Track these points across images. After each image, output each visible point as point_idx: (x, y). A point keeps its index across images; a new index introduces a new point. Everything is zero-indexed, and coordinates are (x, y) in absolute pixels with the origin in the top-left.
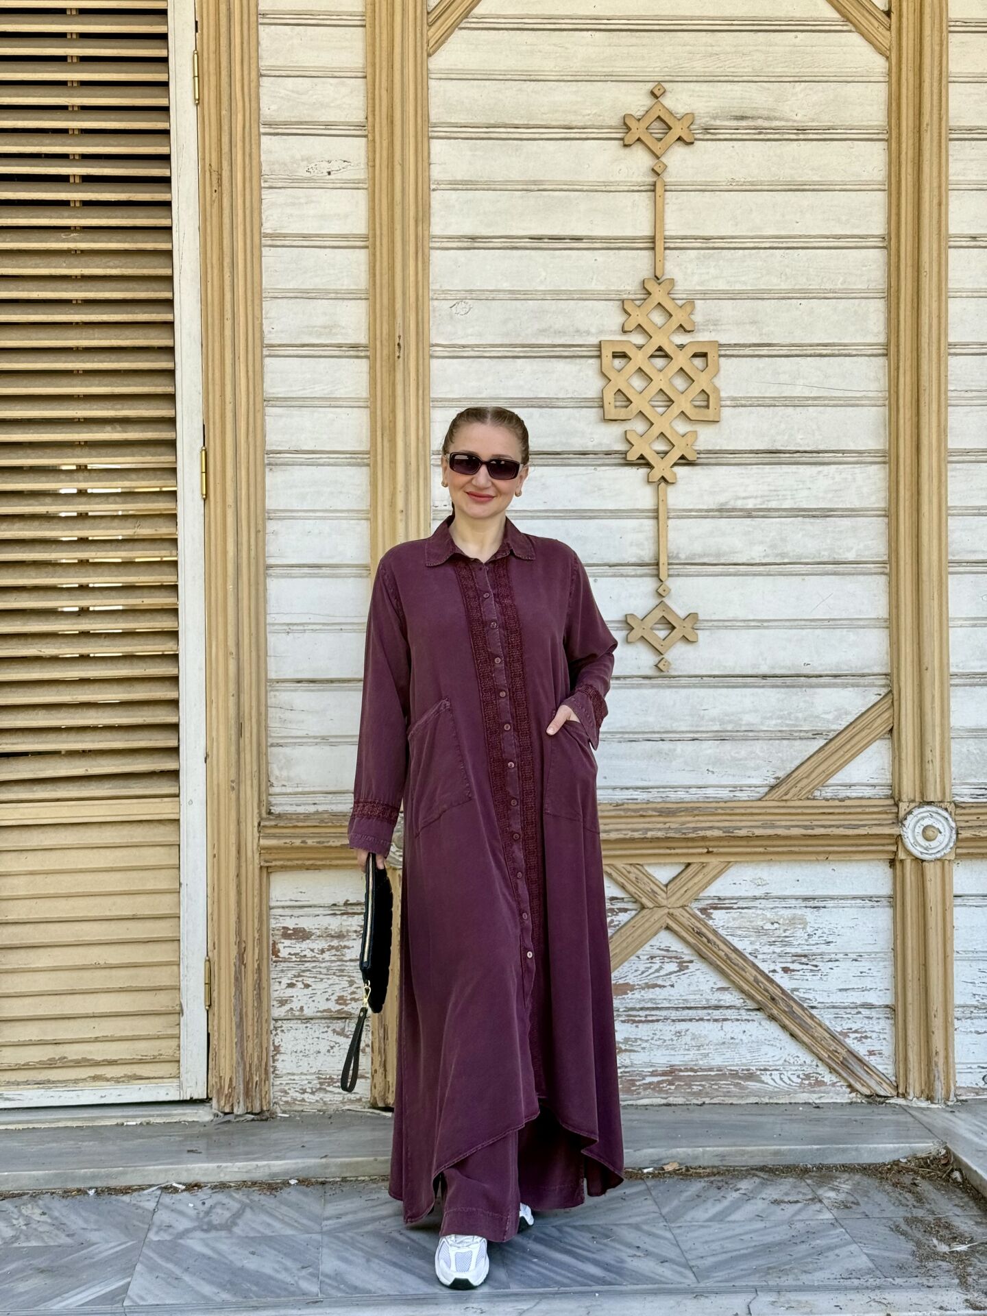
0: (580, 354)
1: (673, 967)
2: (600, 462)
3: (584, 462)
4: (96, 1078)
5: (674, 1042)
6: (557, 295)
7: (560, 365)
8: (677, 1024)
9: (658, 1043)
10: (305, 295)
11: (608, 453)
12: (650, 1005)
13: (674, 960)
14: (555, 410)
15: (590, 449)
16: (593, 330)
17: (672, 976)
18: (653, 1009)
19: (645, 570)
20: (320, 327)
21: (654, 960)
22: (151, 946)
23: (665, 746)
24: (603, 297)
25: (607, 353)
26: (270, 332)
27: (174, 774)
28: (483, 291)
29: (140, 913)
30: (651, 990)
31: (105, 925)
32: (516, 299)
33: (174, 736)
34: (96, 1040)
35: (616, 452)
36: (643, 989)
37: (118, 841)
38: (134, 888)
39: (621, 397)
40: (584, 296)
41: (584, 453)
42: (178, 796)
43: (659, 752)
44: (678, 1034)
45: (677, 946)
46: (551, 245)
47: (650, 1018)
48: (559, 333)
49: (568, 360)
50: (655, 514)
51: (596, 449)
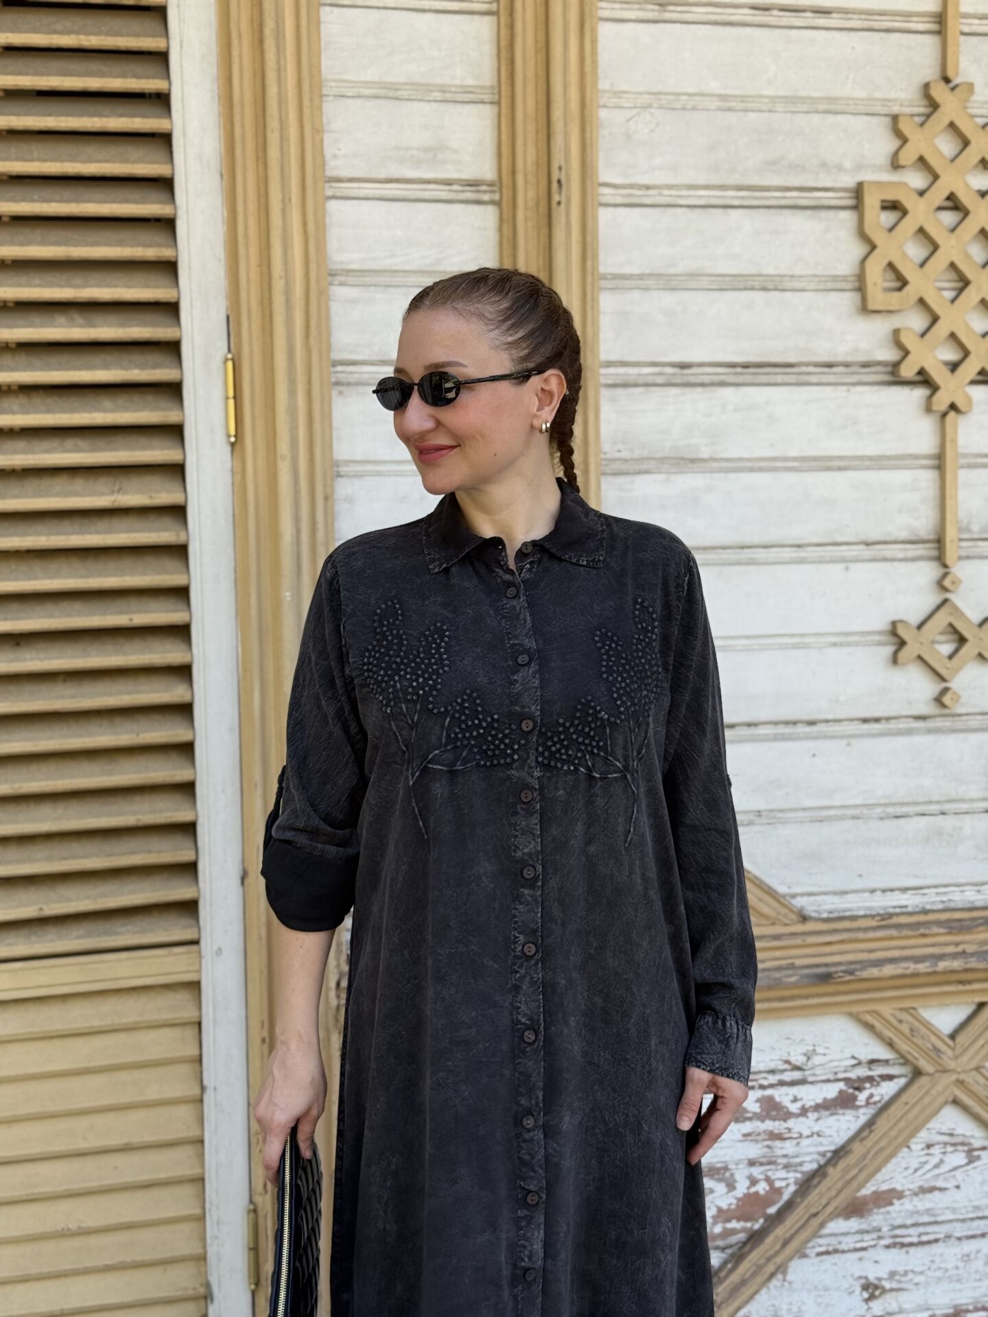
0: (826, 203)
1: (959, 1158)
2: (854, 379)
3: (831, 379)
5: (961, 1271)
6: (794, 103)
7: (797, 221)
8: (965, 1242)
9: (939, 1274)
10: (391, 93)
11: (865, 365)
12: (926, 1219)
13: (960, 1148)
14: (788, 294)
15: (841, 358)
16: (848, 164)
17: (958, 1173)
18: (930, 1224)
19: (920, 550)
20: (419, 149)
21: (932, 1151)
22: (155, 1193)
23: (948, 822)
24: (862, 109)
25: (872, 202)
26: (335, 156)
27: (190, 908)
28: (678, 94)
29: (136, 1139)
30: (928, 1196)
31: (77, 1164)
32: (730, 109)
33: (189, 843)
35: (879, 363)
36: (916, 1194)
37: (96, 1023)
38: (125, 1099)
39: (890, 275)
40: (832, 107)
41: (830, 365)
42: (196, 942)
43: (940, 833)
44: (966, 1258)
45: (965, 1127)
46: (784, 22)
47: (924, 1238)
48: (794, 167)
49: (809, 212)
50: (939, 462)
51: (849, 359)
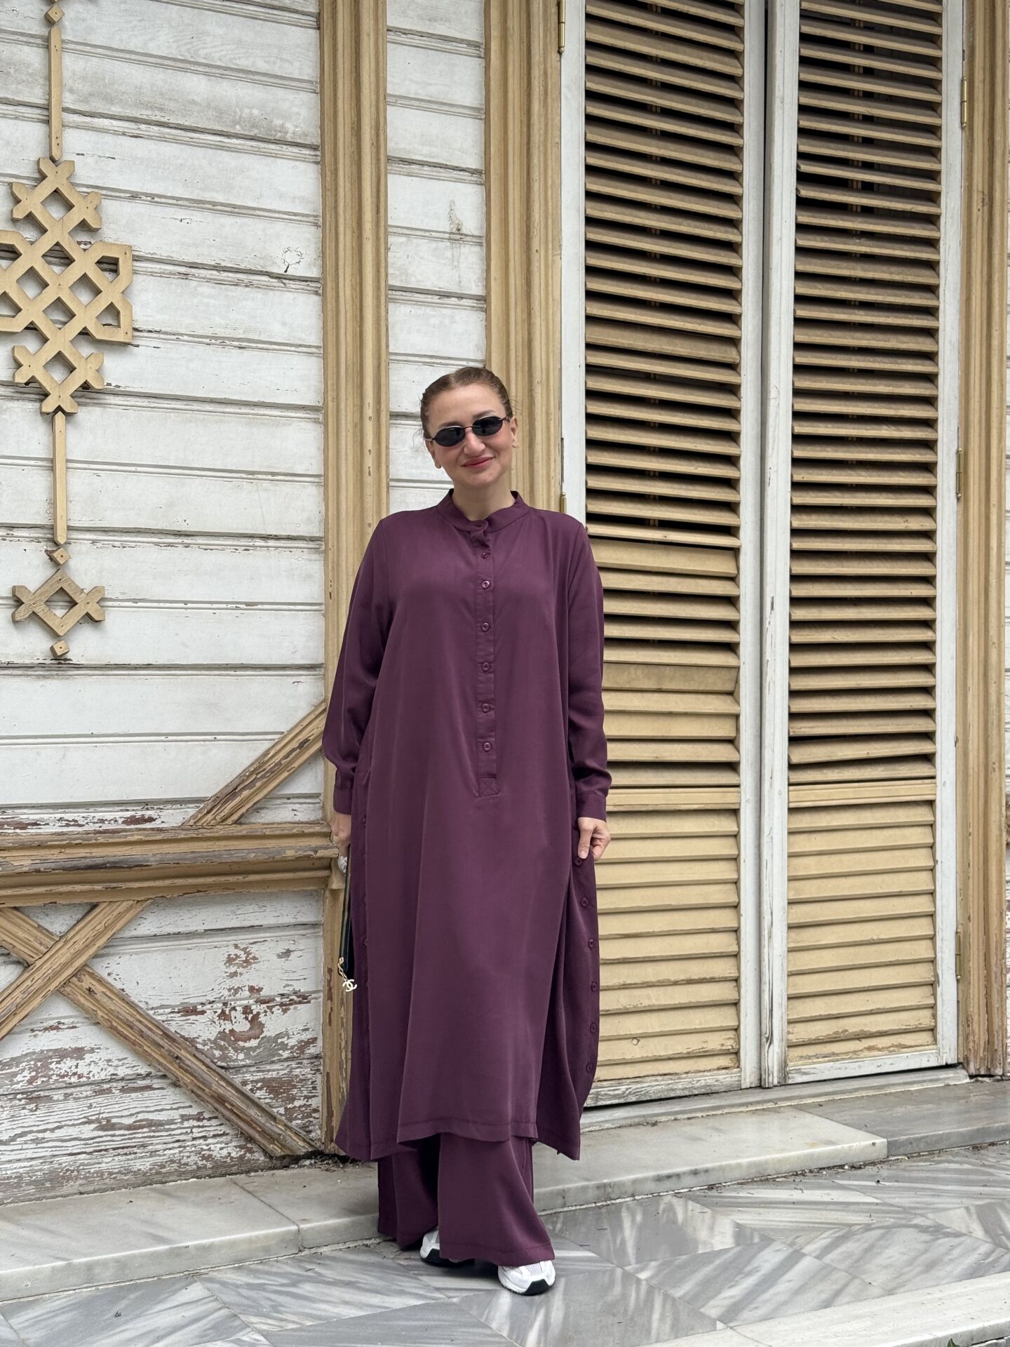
4: (870, 1049)
22: (910, 922)
29: (905, 890)
31: (876, 902)
34: (871, 1013)
37: (888, 821)
38: (899, 866)
42: (934, 777)
